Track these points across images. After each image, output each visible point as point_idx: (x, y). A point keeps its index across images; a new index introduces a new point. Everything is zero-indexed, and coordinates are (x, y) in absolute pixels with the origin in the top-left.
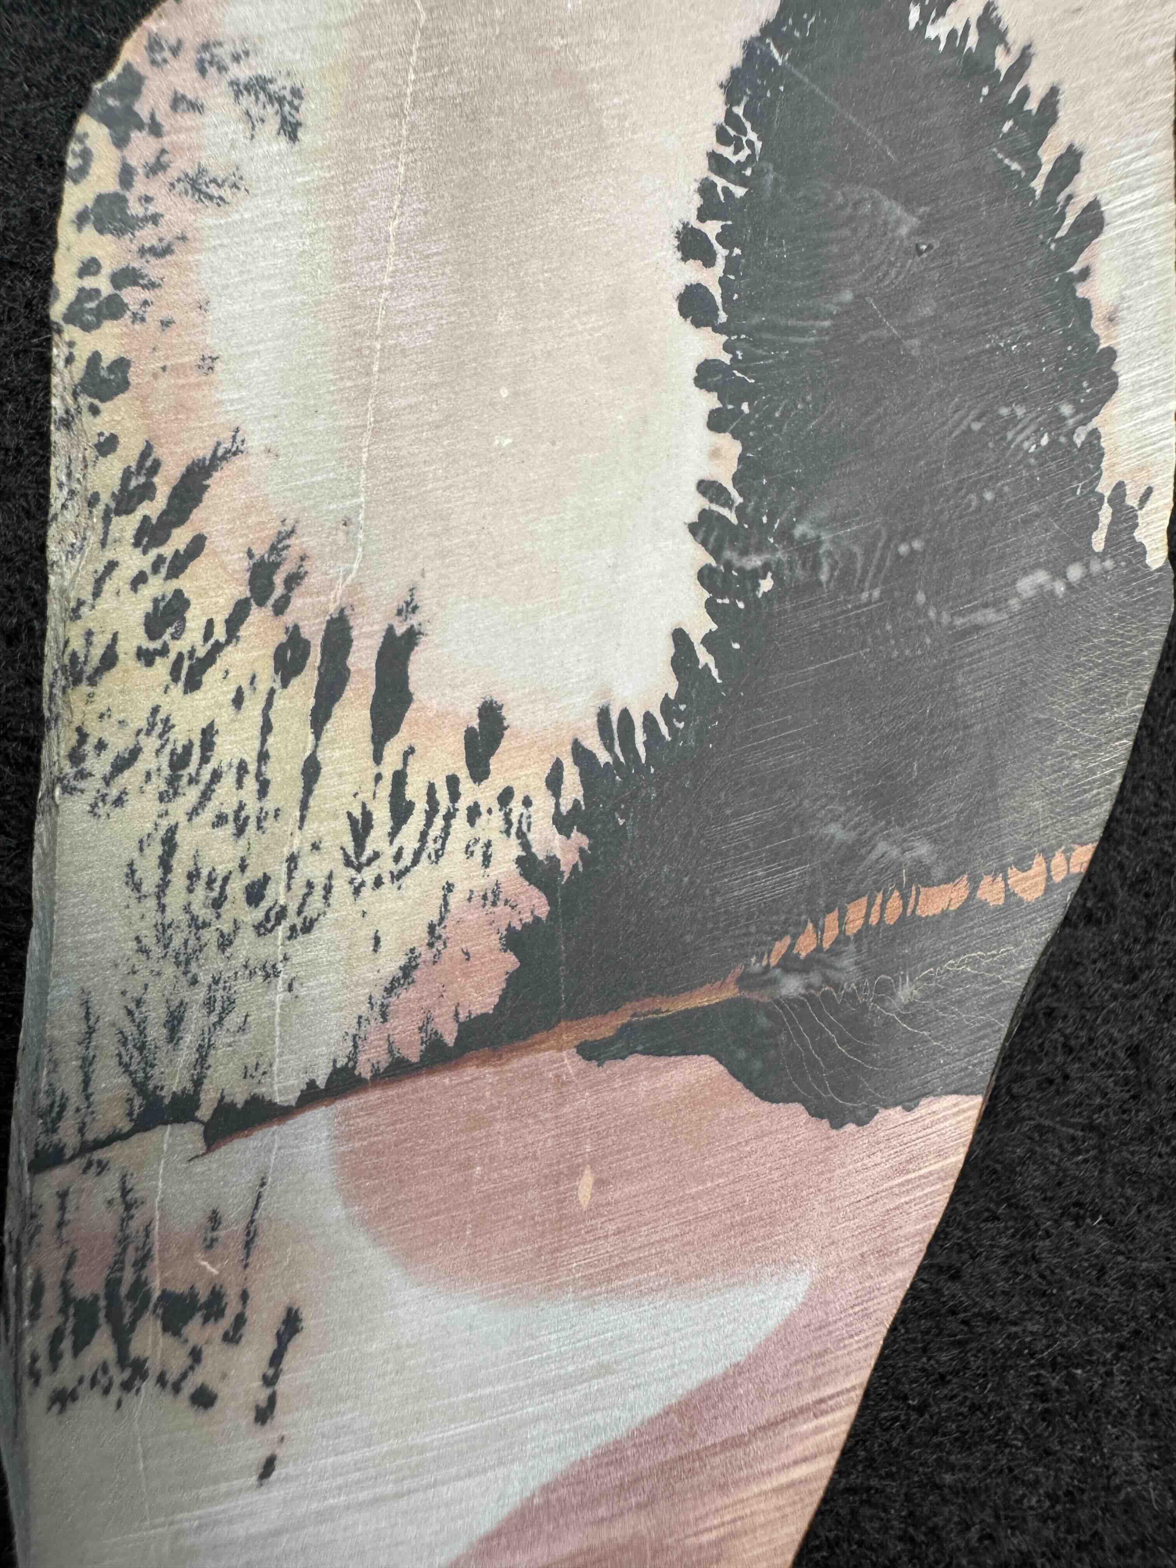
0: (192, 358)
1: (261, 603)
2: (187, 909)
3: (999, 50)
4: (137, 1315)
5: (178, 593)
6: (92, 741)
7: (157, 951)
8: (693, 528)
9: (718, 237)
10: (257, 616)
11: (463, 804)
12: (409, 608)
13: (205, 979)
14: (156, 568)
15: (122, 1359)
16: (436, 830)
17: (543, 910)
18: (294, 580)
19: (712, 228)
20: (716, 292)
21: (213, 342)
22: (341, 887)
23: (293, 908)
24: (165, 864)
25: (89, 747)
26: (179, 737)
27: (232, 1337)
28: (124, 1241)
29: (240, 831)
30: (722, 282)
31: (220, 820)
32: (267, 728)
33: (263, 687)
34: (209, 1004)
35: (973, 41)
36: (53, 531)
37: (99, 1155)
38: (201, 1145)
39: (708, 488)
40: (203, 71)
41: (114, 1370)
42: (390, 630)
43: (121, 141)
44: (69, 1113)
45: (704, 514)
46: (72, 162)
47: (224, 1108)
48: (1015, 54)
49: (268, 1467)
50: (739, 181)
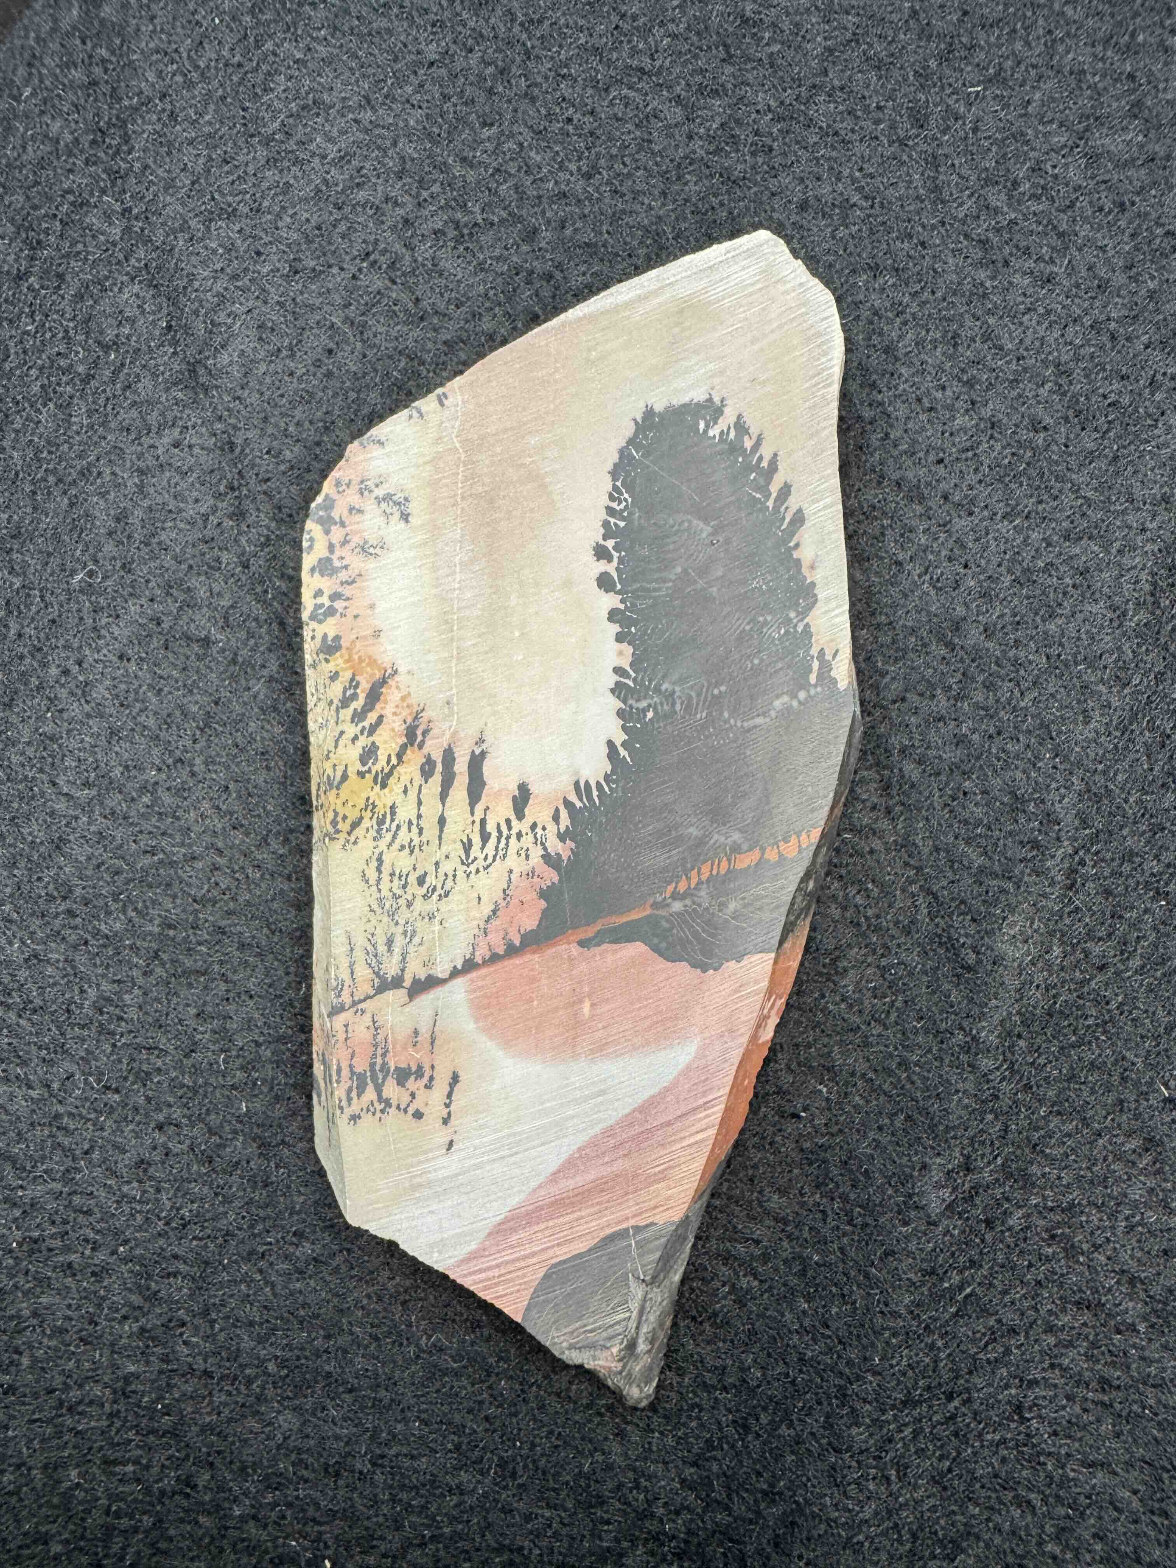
0: (370, 632)
1: (412, 745)
2: (391, 890)
3: (746, 438)
4: (384, 1079)
5: (373, 743)
6: (341, 816)
7: (379, 911)
8: (613, 691)
9: (614, 548)
10: (411, 751)
11: (514, 832)
12: (481, 741)
13: (402, 922)
14: (362, 732)
15: (380, 1099)
16: (502, 845)
18: (425, 733)
19: (610, 544)
20: (615, 575)
21: (379, 623)
22: (460, 874)
23: (439, 886)
24: (379, 870)
25: (339, 819)
26: (380, 810)
27: (428, 1087)
28: (376, 1046)
29: (412, 852)
30: (617, 569)
31: (403, 847)
32: (420, 803)
33: (416, 784)
34: (405, 933)
35: (732, 435)
36: (310, 717)
37: (360, 1006)
38: (407, 999)
39: (618, 670)
40: (362, 494)
41: (376, 1104)
42: (473, 752)
43: (327, 532)
44: (346, 988)
45: (617, 683)
46: (305, 544)
47: (416, 981)
48: (754, 438)
49: (450, 1146)
50: (622, 519)
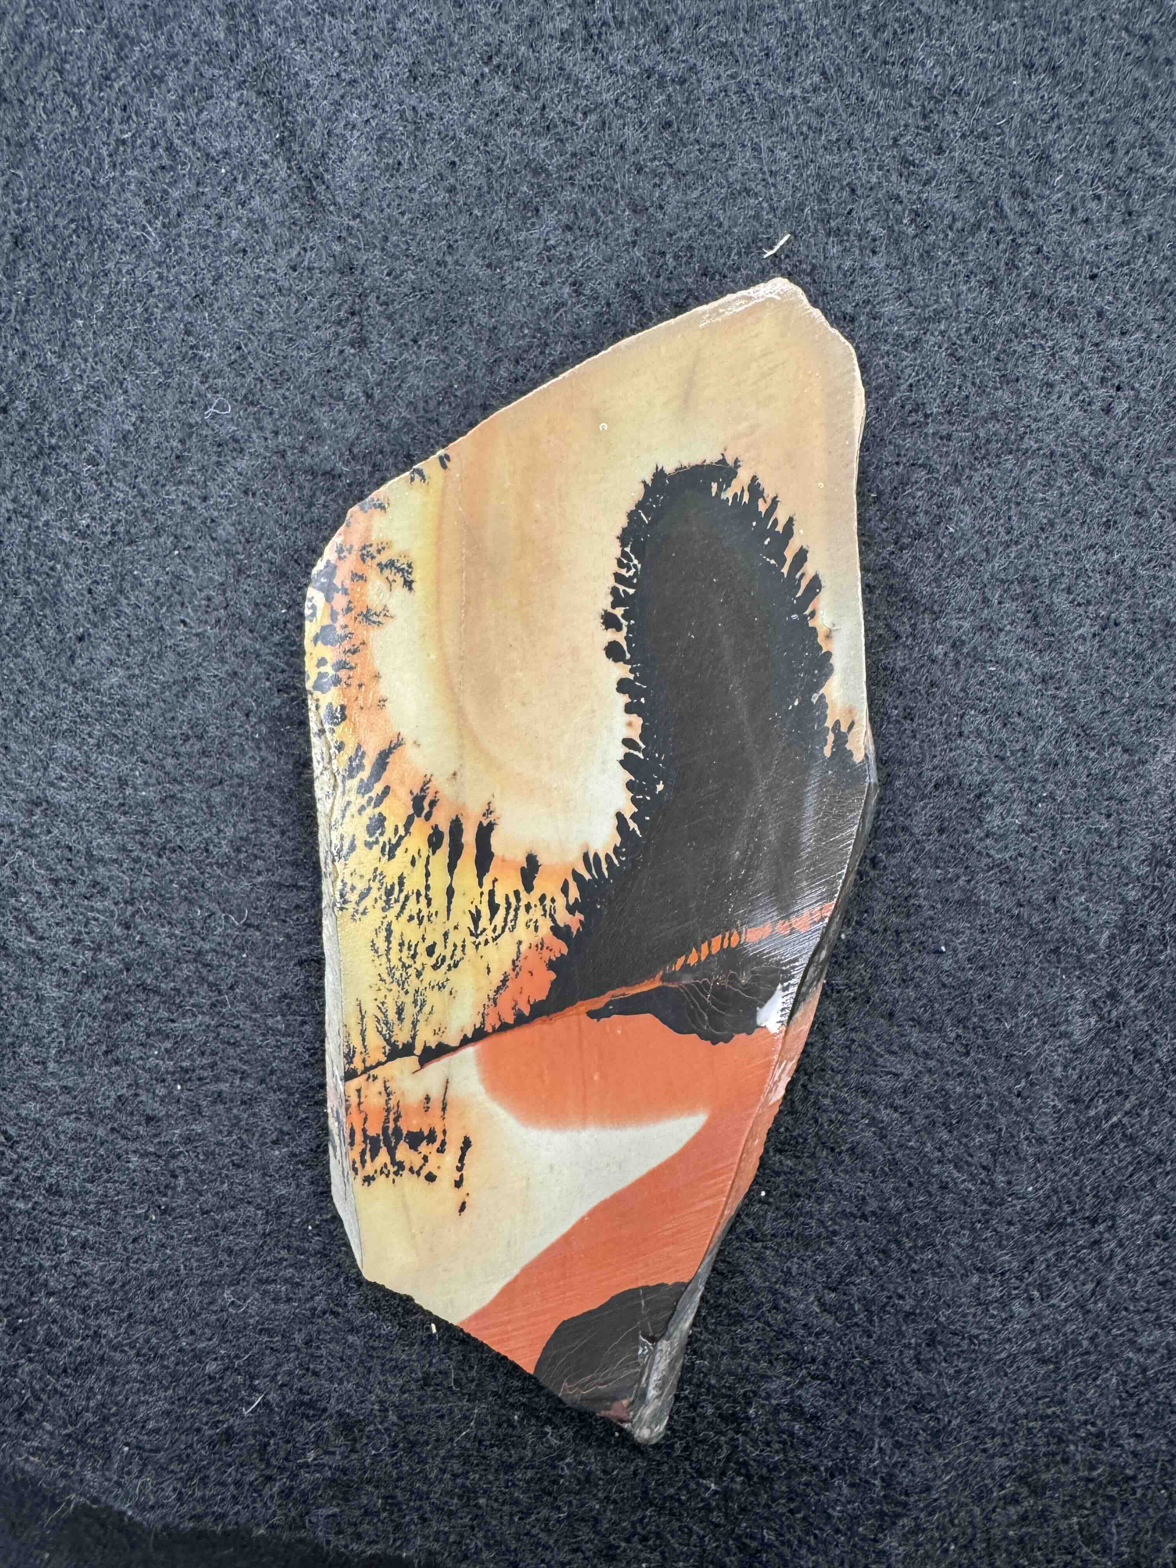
0: (374, 702)
1: (419, 816)
2: (400, 959)
3: (761, 501)
4: (397, 1143)
5: (380, 814)
6: (349, 886)
7: (388, 979)
8: (622, 763)
9: (623, 616)
10: (418, 822)
11: (523, 904)
12: (488, 812)
13: (412, 992)
14: (369, 803)
15: (394, 1162)
16: (511, 916)
17: (565, 951)
18: (433, 804)
19: (619, 612)
20: (624, 644)
21: (383, 693)
22: (470, 948)
23: (448, 957)
24: (388, 939)
25: (348, 889)
26: (388, 882)
27: (441, 1150)
28: (388, 1110)
29: (420, 923)
30: (626, 638)
31: (411, 918)
32: (428, 874)
33: (424, 855)
34: (415, 1002)
35: (746, 499)
37: (372, 1072)
38: (418, 1066)
39: (628, 742)
40: (364, 560)
41: (390, 1167)
42: (481, 823)
43: (328, 599)
44: (357, 1055)
45: (627, 755)
46: (307, 612)
47: (426, 1049)
48: (769, 501)
49: (463, 1207)
50: (631, 586)
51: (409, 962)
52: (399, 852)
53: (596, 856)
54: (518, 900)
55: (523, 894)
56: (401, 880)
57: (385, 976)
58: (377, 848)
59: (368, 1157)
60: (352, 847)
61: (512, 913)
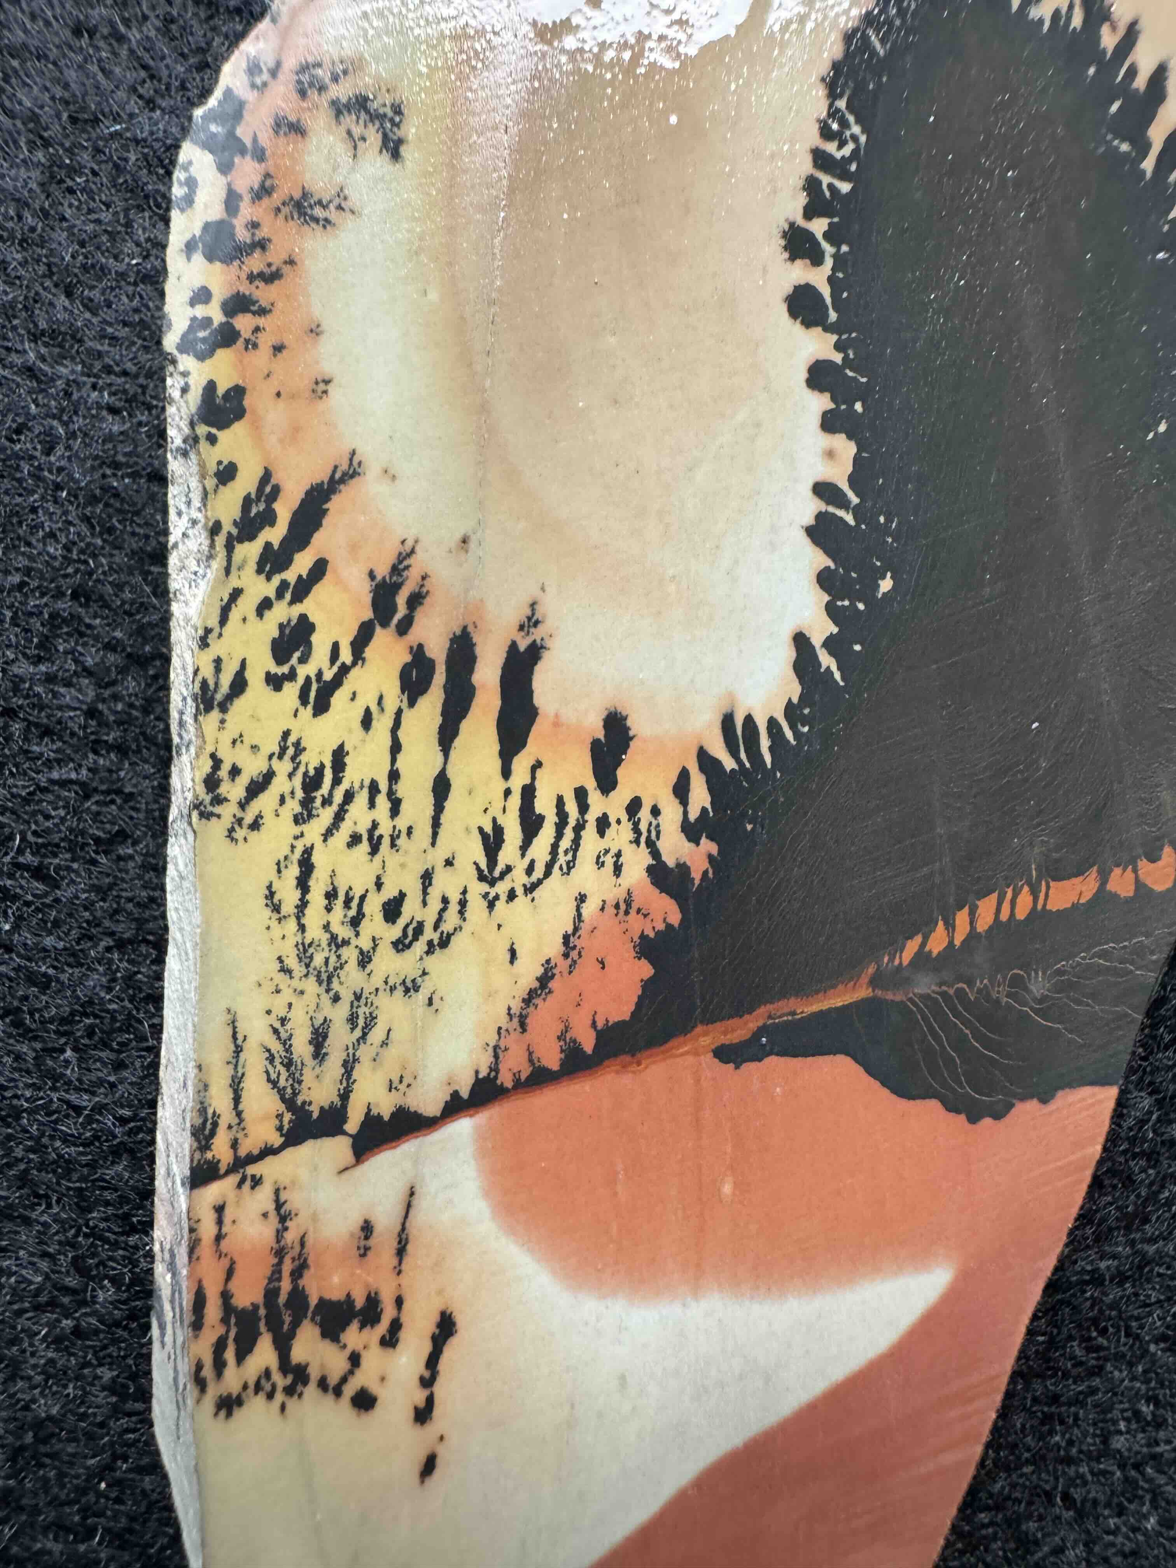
0: (305, 384)
1: (385, 624)
2: (326, 927)
3: (1105, 30)
4: (296, 1324)
5: (303, 618)
6: (226, 768)
7: (298, 969)
8: (810, 531)
9: (826, 235)
10: (382, 637)
11: (592, 817)
12: (531, 622)
13: (347, 996)
14: (280, 594)
15: (284, 1365)
16: (565, 843)
17: (675, 918)
18: (416, 600)
19: (819, 226)
20: (826, 291)
21: (326, 366)
22: (475, 902)
23: (429, 924)
24: (303, 884)
25: (223, 773)
26: (311, 760)
27: (390, 1341)
28: (280, 1253)
29: (375, 849)
30: (831, 280)
31: (355, 840)
32: (396, 748)
33: (391, 706)
34: (352, 1020)
35: (1077, 21)
36: (173, 560)
37: (251, 1170)
38: (350, 1157)
39: (824, 490)
40: (303, 94)
41: (276, 1376)
42: (513, 645)
43: (225, 168)
44: (221, 1130)
45: (821, 517)
46: (177, 191)
47: (371, 1121)
48: (1122, 31)
49: (429, 1466)
50: (844, 176)
51: (343, 932)
52: (339, 699)
53: (749, 720)
54: (583, 808)
55: (595, 797)
56: (339, 757)
57: (292, 962)
58: (291, 690)
59: (230, 1355)
60: (239, 685)
61: (569, 834)
